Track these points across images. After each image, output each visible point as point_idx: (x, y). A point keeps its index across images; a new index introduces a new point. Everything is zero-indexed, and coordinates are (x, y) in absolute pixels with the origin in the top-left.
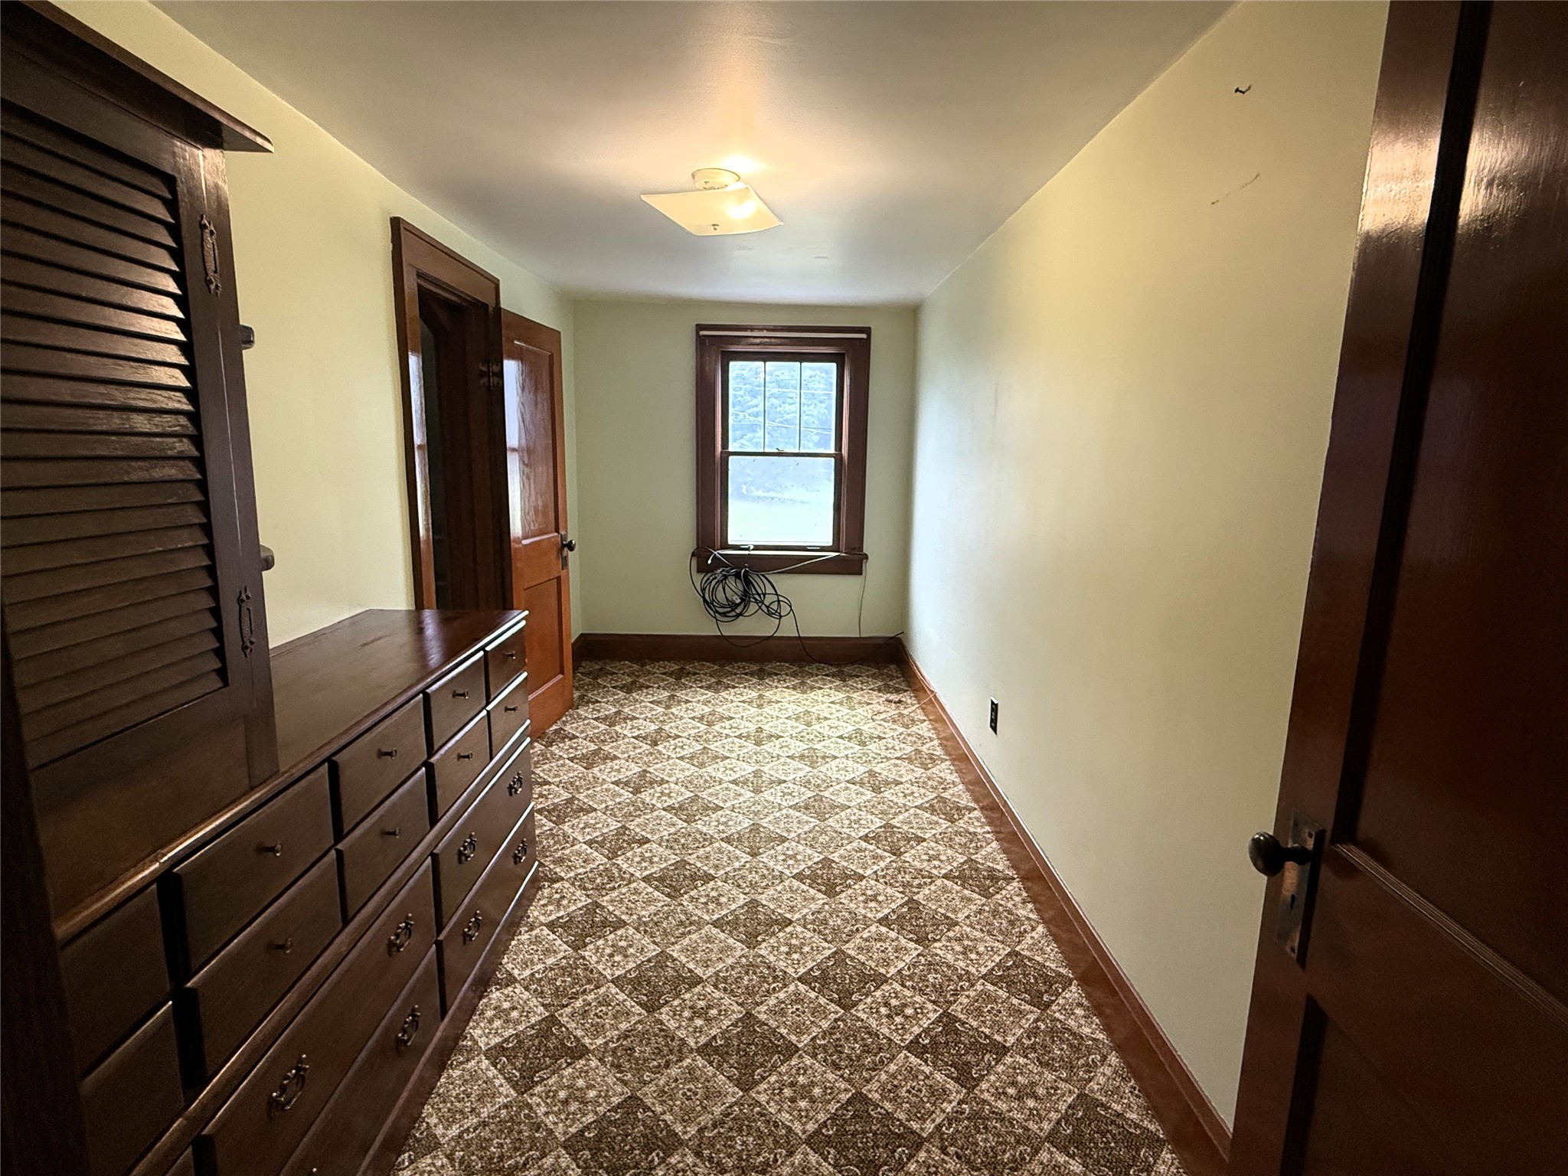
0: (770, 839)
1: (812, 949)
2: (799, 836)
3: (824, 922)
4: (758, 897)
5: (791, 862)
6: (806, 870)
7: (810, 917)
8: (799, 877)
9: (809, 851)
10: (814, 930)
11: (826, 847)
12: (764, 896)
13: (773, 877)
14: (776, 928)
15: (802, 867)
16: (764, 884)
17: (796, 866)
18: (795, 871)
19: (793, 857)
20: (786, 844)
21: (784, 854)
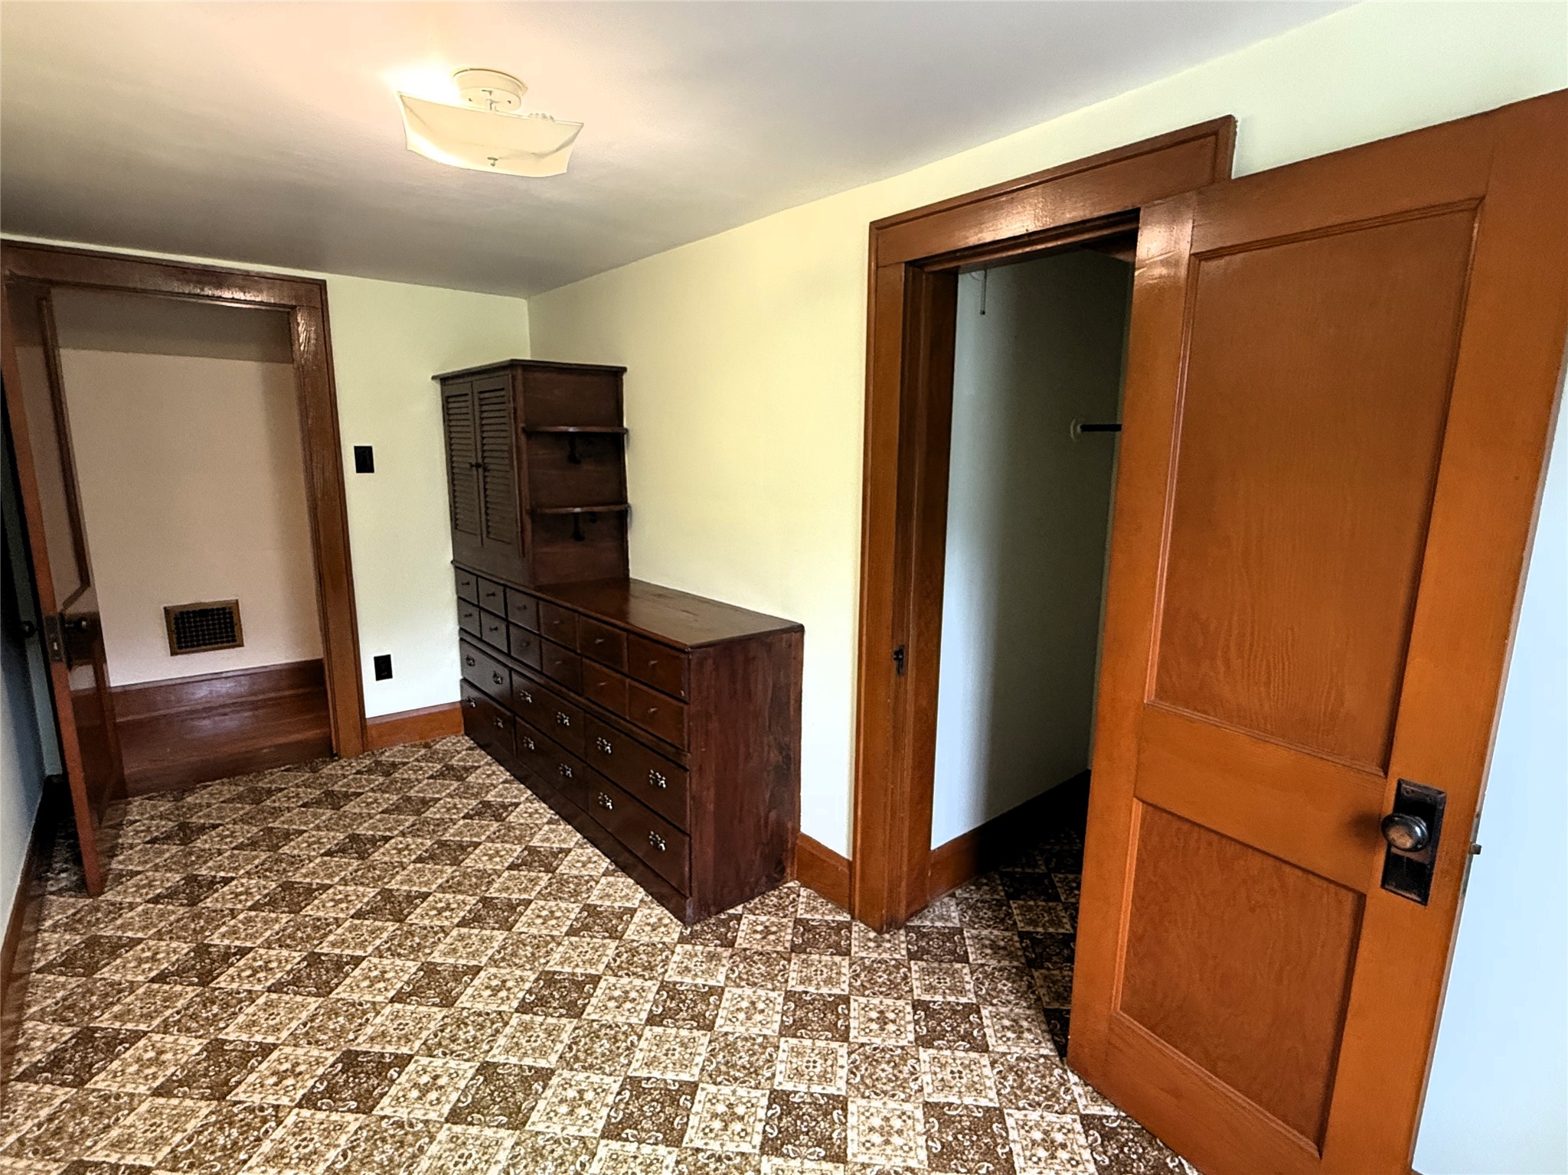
0: (476, 1106)
1: (358, 986)
2: (432, 1138)
3: (351, 1018)
4: (445, 1011)
5: (425, 1079)
6: (396, 1075)
7: (371, 1015)
8: (402, 1061)
9: (403, 1114)
10: (361, 1004)
11: (377, 1138)
12: (439, 1016)
13: (440, 1044)
14: (407, 989)
15: (404, 1078)
16: (448, 1031)
17: (414, 1076)
18: (411, 1067)
19: (424, 1090)
20: (446, 1110)
21: (441, 1087)
